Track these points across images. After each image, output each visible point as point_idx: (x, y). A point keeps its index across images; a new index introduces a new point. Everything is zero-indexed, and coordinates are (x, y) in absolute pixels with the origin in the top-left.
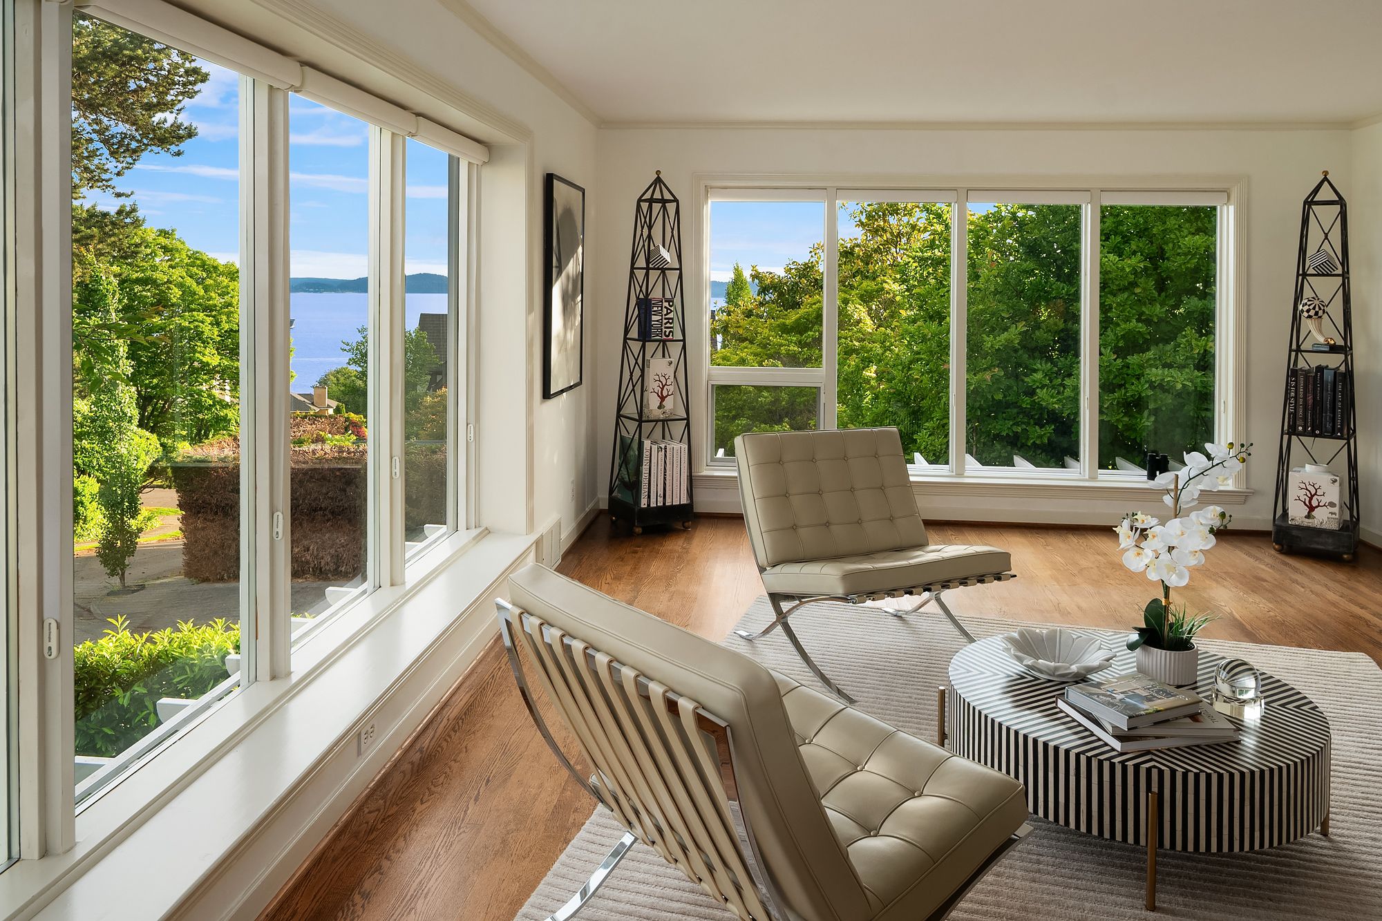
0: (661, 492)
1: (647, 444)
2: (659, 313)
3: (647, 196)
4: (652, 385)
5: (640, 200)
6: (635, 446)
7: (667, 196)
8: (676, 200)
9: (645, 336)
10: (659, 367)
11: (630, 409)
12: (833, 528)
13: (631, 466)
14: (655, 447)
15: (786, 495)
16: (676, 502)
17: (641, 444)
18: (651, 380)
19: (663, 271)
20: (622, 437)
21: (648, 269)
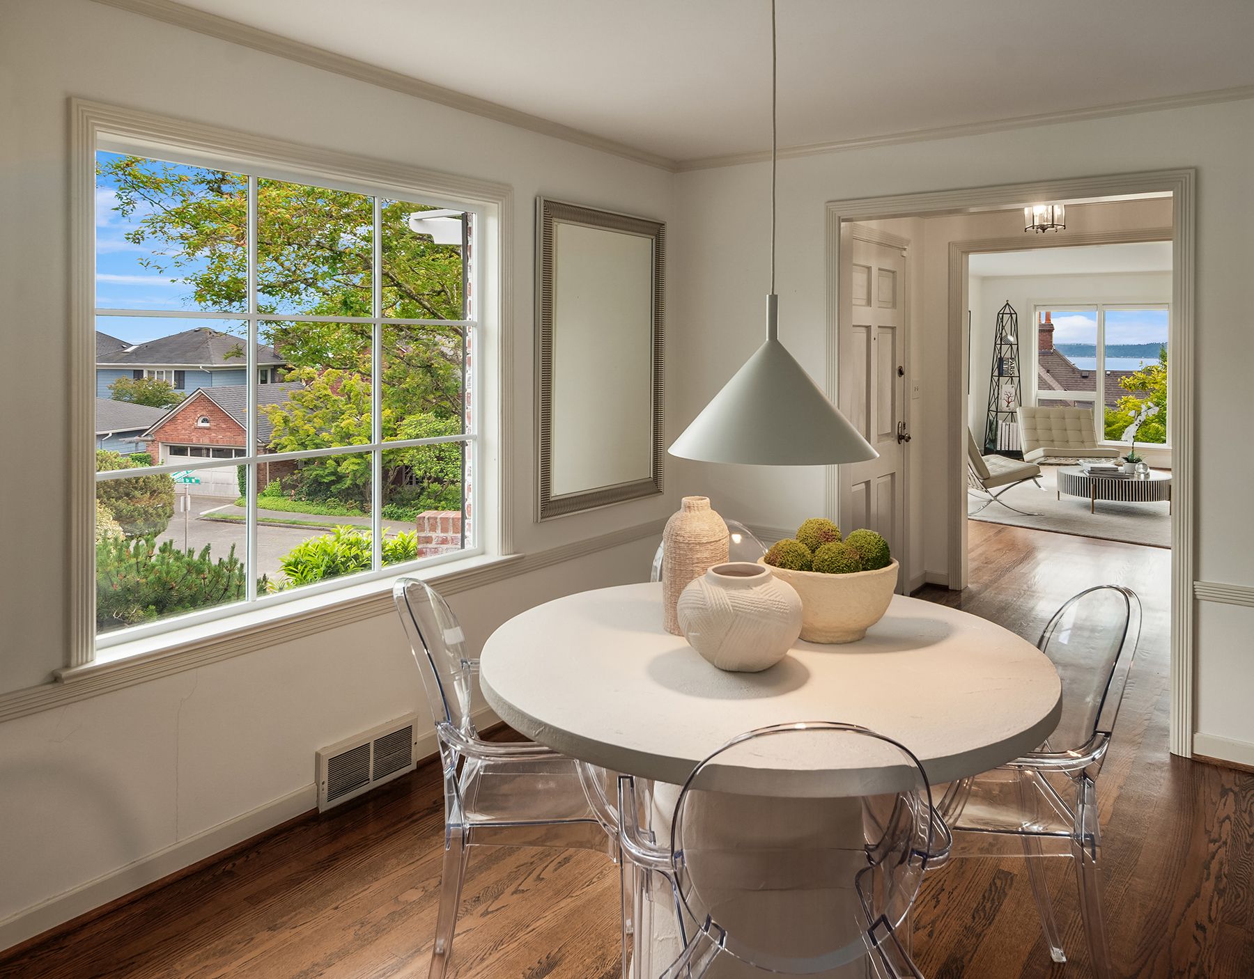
0: (1007, 444)
1: (1000, 422)
2: (1006, 364)
3: (1002, 312)
4: (1003, 396)
5: (999, 314)
6: (995, 423)
7: (1012, 312)
8: (1016, 313)
9: (1000, 375)
10: (1007, 388)
11: (993, 408)
12: (1055, 442)
13: (994, 432)
14: (1004, 424)
15: (1035, 429)
16: (1015, 449)
17: (997, 421)
18: (1003, 395)
19: (1011, 345)
20: (990, 420)
21: (1001, 344)
